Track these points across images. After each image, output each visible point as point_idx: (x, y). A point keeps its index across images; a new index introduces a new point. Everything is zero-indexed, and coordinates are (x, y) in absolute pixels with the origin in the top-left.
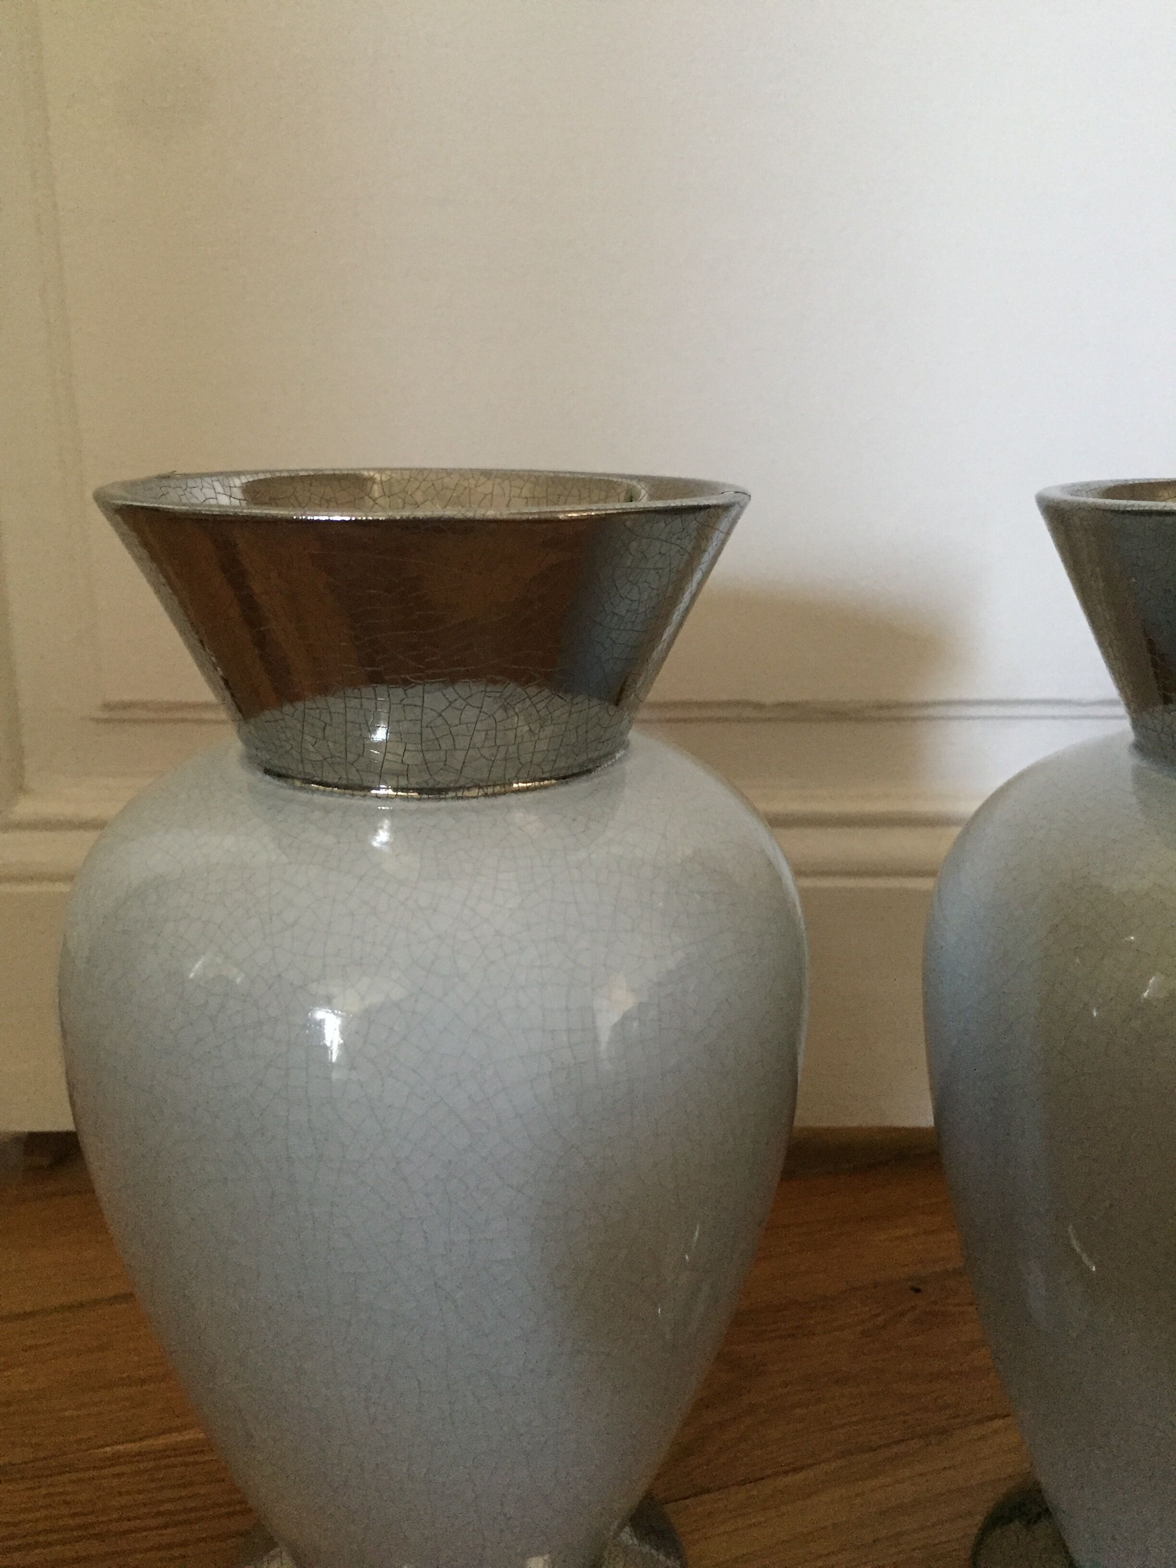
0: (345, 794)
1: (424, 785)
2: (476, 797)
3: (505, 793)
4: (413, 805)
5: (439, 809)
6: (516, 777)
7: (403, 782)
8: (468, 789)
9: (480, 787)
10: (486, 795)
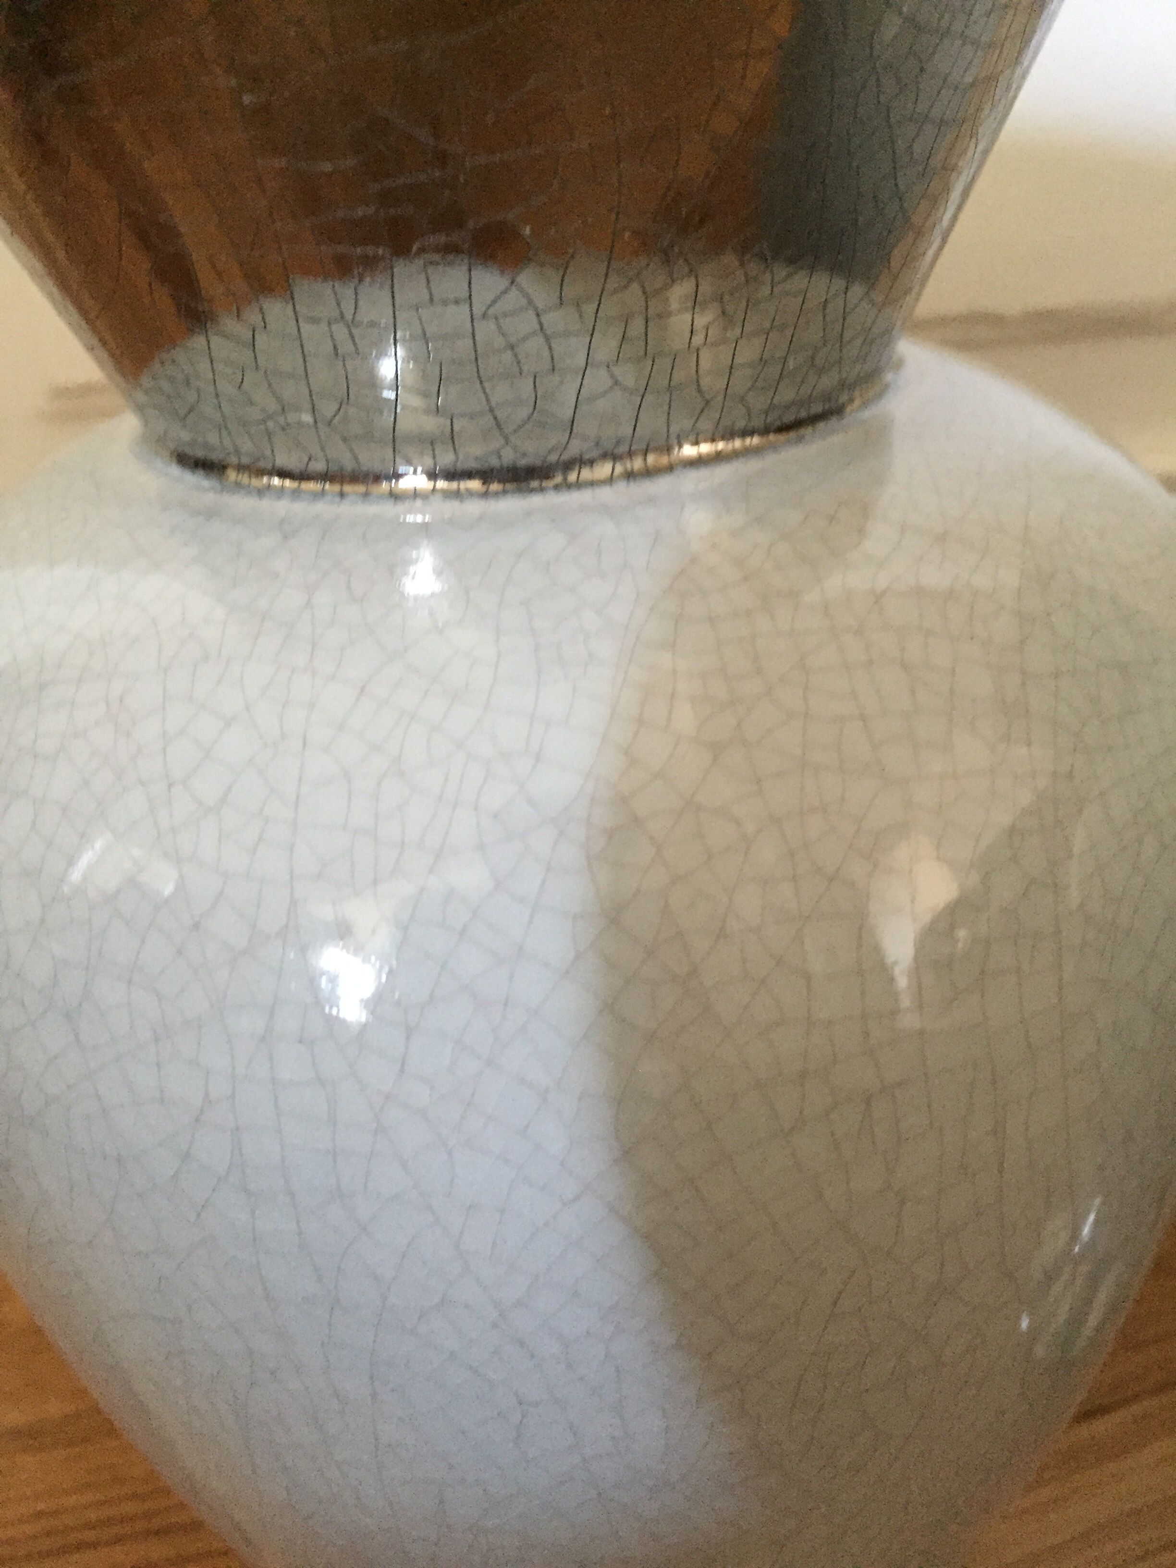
0: (323, 492)
1: (494, 462)
2: (610, 480)
3: (670, 468)
4: (474, 507)
5: (528, 514)
6: (692, 430)
7: (446, 459)
8: (591, 463)
9: (615, 458)
10: (630, 475)
